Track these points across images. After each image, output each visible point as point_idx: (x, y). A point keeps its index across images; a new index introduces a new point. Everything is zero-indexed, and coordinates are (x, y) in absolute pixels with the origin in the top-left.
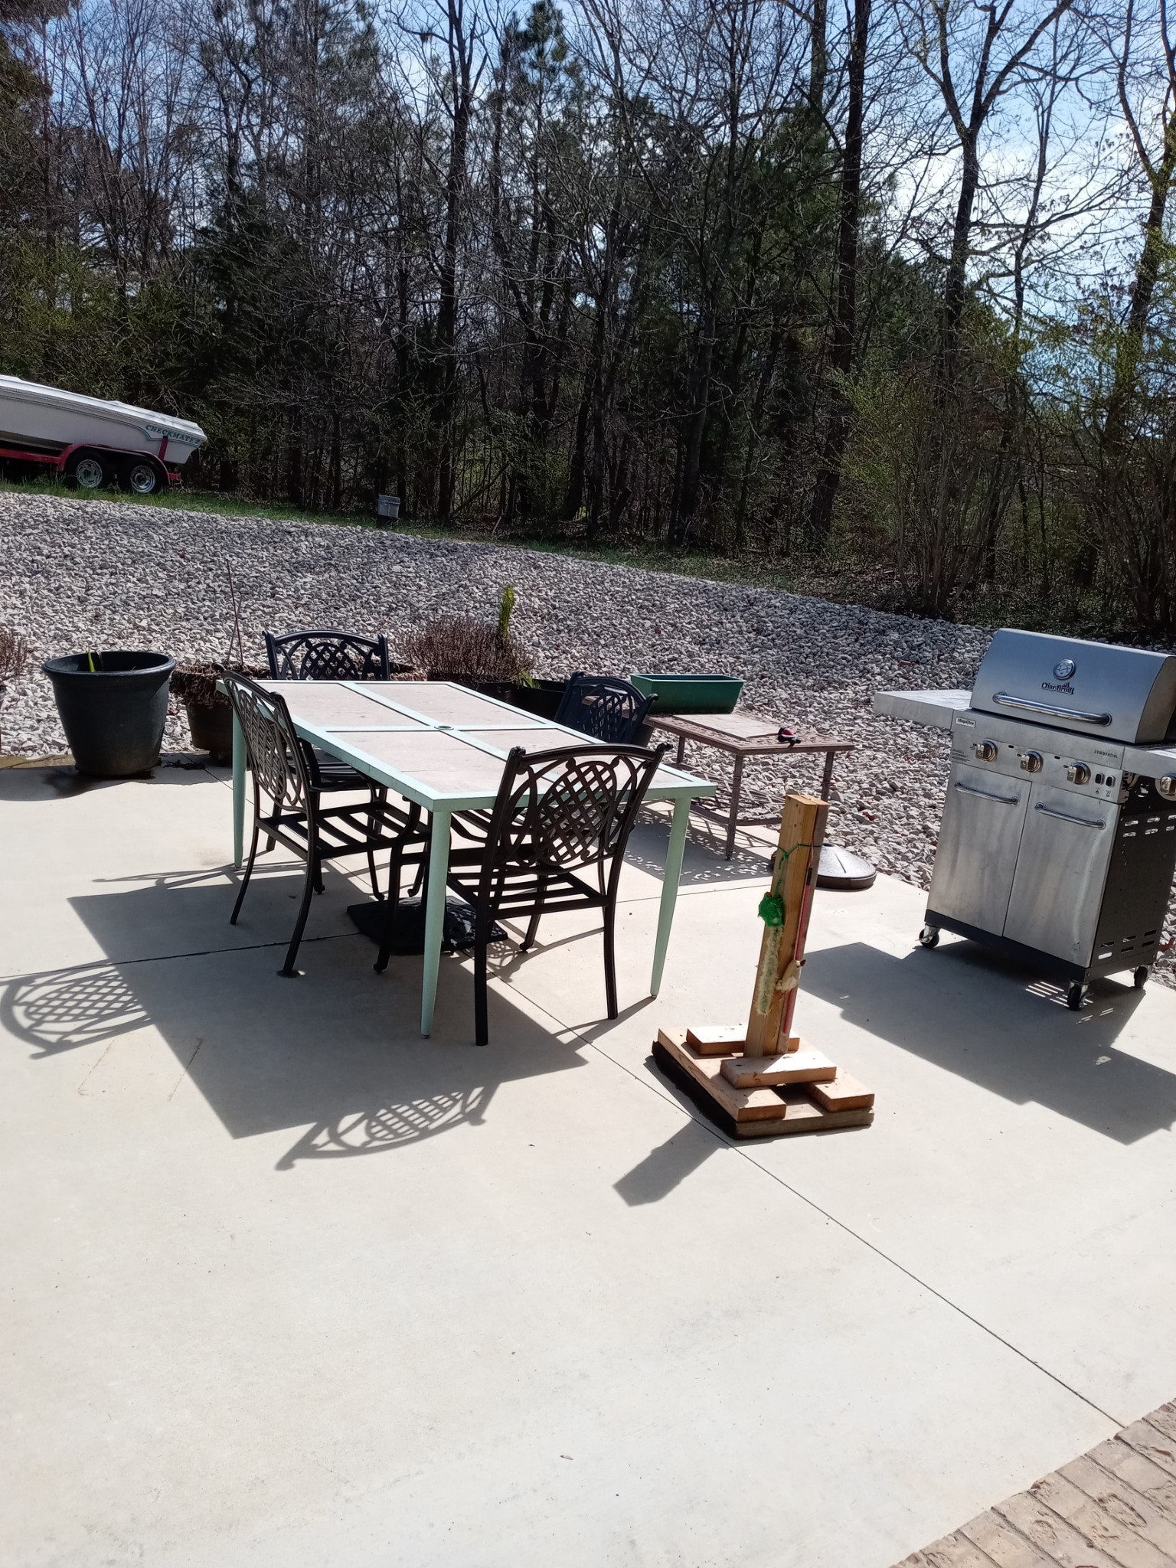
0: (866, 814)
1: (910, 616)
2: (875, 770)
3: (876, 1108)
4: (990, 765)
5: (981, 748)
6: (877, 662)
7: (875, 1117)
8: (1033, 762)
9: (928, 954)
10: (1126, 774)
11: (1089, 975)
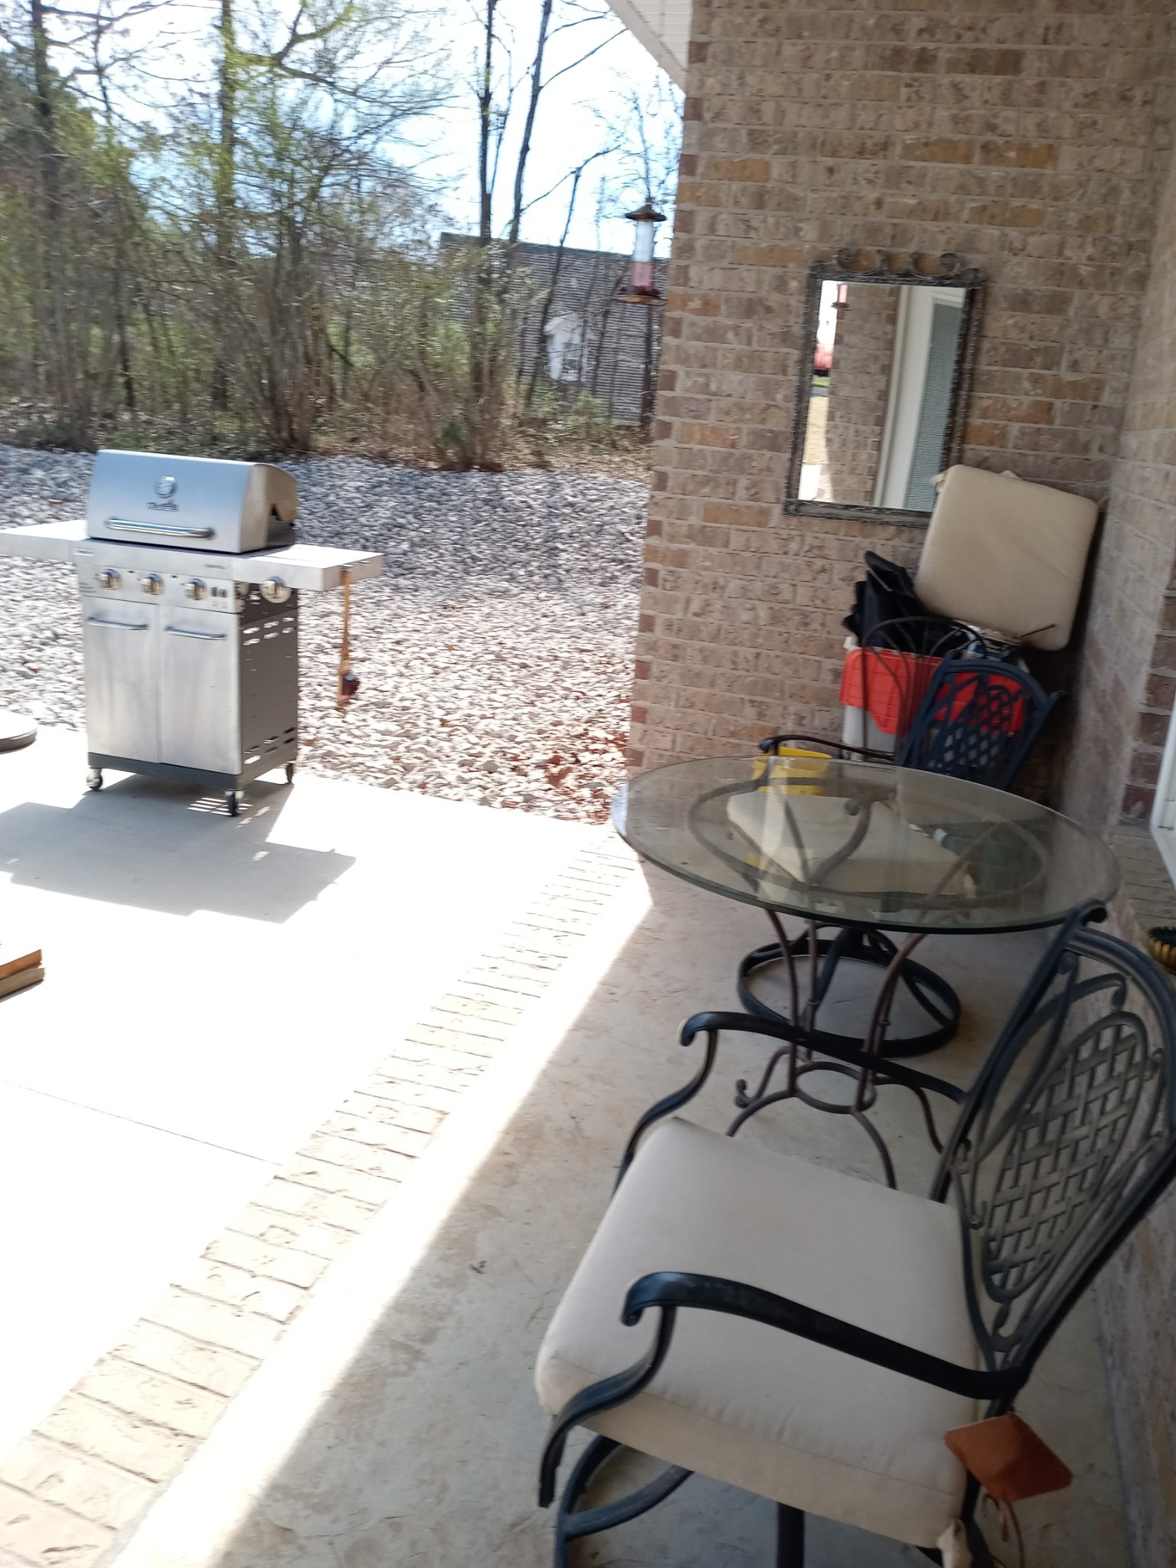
0: (30, 669)
1: (50, 451)
2: (36, 621)
3: (45, 964)
4: (115, 593)
5: (104, 577)
6: (24, 503)
7: (46, 971)
8: (154, 584)
9: (96, 797)
10: (237, 584)
11: (241, 781)
